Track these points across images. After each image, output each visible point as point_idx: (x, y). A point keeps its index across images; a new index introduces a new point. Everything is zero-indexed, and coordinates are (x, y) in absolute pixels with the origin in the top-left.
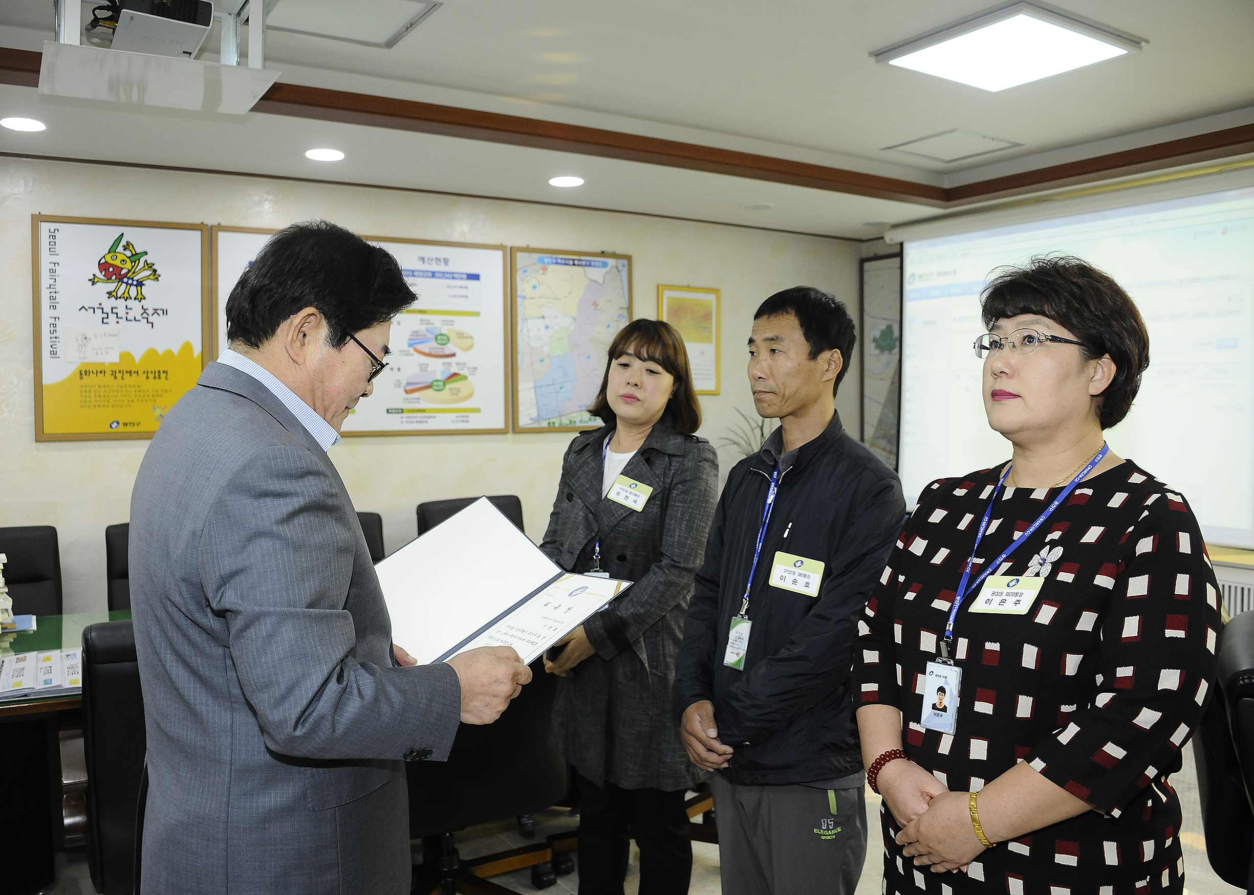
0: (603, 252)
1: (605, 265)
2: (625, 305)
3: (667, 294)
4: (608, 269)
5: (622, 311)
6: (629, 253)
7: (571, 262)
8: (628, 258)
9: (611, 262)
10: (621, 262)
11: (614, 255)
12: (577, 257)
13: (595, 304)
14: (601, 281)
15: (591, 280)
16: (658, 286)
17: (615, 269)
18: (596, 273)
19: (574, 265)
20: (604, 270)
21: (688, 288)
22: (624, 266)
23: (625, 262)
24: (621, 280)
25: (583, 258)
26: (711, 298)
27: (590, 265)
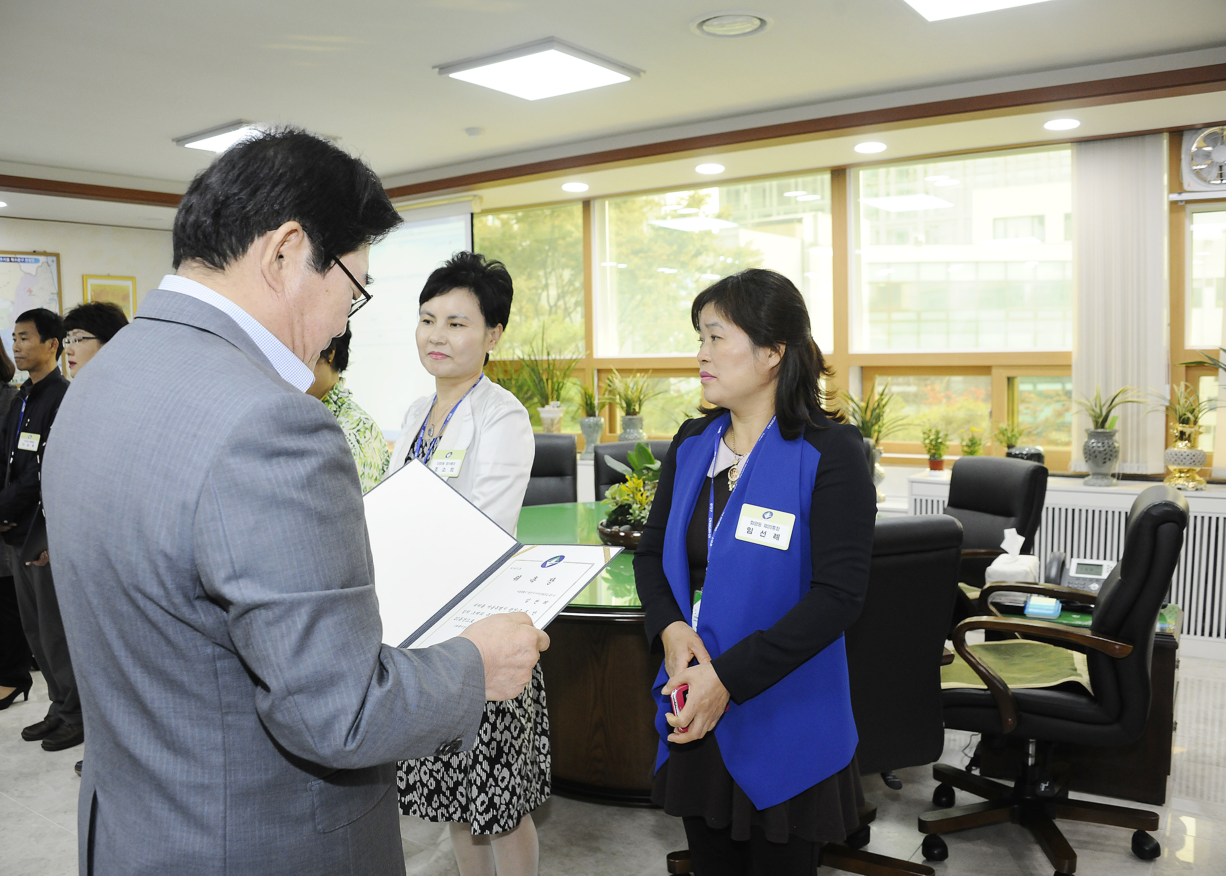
0: (34, 252)
1: (37, 261)
2: (55, 290)
3: (91, 282)
4: (40, 264)
5: (53, 296)
6: (57, 251)
7: (8, 260)
8: (57, 256)
9: (42, 259)
10: (50, 259)
11: (45, 254)
12: (14, 256)
13: (30, 291)
14: (34, 274)
15: (26, 273)
16: (83, 276)
17: (46, 264)
18: (30, 268)
19: (10, 261)
20: (36, 265)
21: (109, 276)
22: (53, 261)
23: (55, 258)
24: (51, 272)
25: (17, 256)
26: (129, 284)
27: (24, 262)
